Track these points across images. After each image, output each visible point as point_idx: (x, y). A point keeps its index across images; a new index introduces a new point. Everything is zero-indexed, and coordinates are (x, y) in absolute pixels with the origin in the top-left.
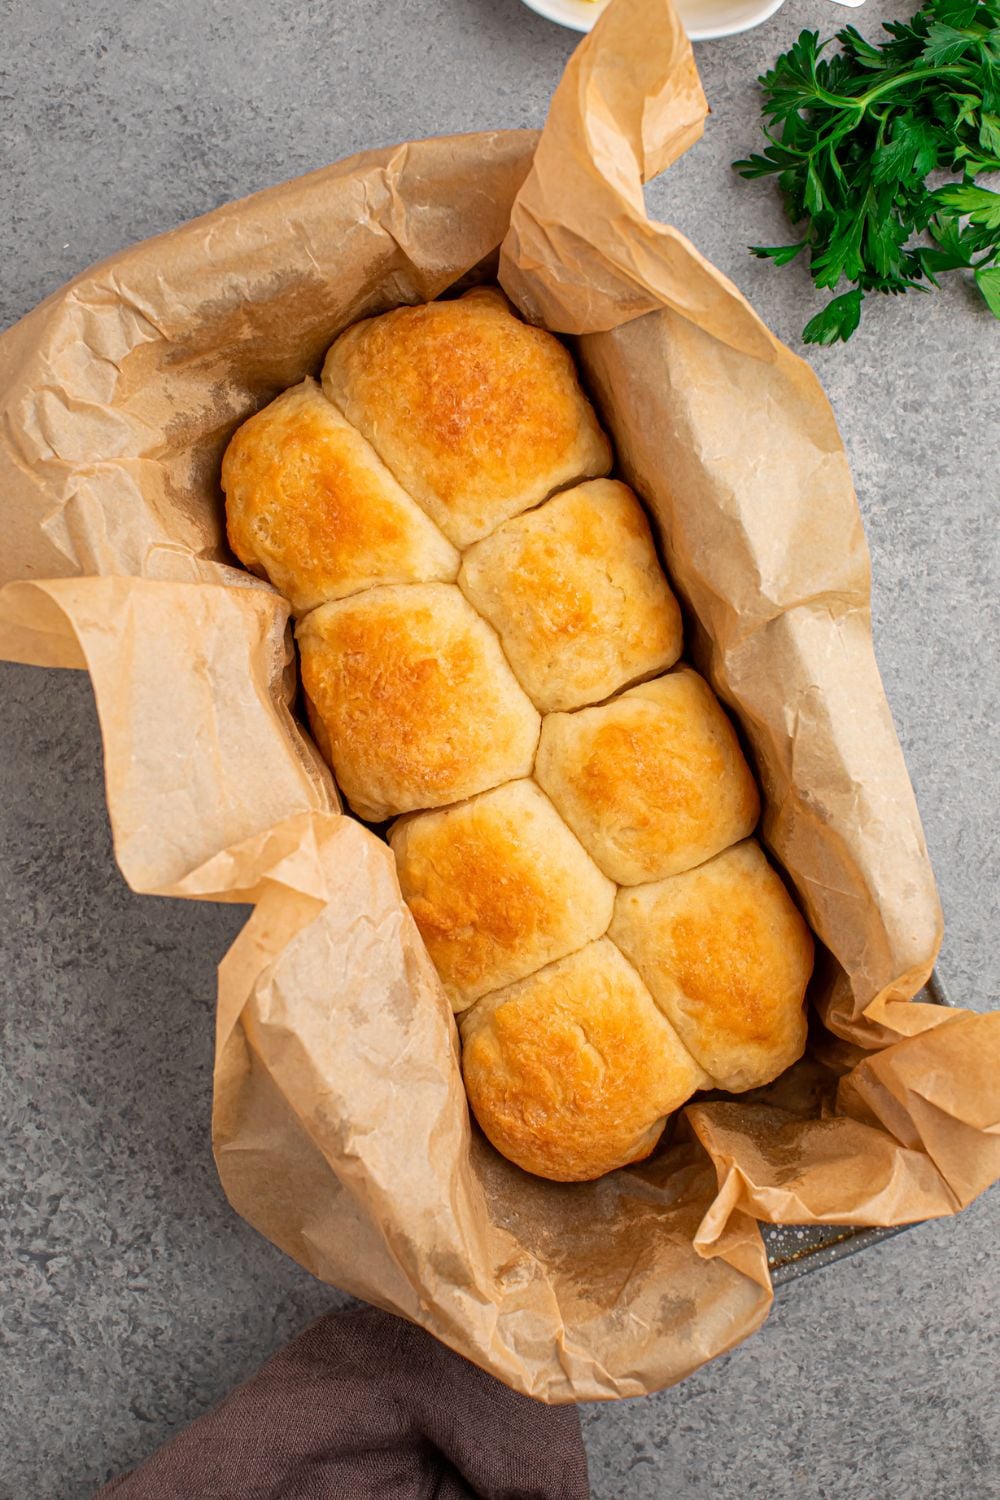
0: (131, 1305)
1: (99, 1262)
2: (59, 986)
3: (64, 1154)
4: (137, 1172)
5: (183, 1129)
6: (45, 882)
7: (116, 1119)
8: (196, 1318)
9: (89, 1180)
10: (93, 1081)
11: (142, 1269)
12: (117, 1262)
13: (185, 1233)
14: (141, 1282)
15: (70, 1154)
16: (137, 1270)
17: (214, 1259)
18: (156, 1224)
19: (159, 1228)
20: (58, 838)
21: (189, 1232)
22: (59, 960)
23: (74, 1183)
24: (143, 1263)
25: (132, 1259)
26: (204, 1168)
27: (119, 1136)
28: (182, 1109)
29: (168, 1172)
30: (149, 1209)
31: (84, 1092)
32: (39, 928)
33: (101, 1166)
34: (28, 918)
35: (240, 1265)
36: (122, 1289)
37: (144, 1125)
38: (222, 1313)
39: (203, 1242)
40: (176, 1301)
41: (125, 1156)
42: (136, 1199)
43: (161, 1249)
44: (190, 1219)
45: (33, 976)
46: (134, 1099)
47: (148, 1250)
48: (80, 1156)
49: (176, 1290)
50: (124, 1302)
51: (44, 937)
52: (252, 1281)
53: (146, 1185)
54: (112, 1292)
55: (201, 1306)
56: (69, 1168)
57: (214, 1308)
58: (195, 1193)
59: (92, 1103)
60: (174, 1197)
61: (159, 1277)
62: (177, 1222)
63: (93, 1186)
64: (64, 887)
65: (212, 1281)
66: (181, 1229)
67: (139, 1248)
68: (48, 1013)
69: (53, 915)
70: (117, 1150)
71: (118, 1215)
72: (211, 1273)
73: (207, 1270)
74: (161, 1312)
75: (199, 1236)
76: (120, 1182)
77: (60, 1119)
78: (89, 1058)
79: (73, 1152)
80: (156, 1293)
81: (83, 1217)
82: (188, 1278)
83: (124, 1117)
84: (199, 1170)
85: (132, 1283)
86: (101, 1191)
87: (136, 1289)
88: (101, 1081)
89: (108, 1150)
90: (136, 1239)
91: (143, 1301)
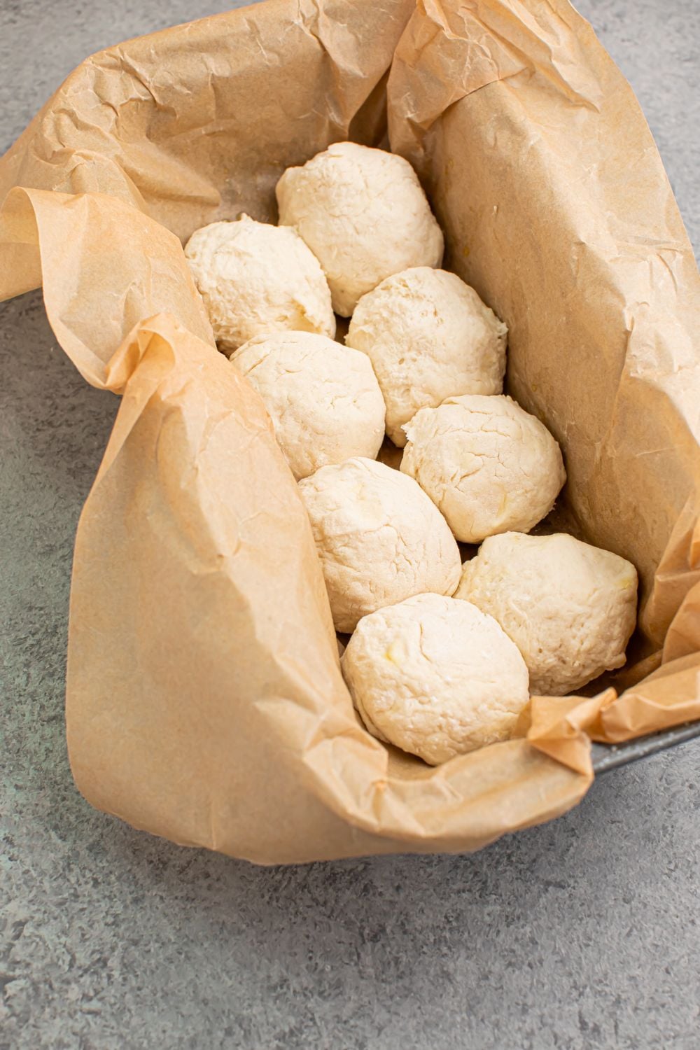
0: (83, 1028)
1: (56, 985)
2: (42, 737)
3: (33, 883)
4: (98, 901)
5: (145, 862)
6: (38, 652)
7: (84, 853)
8: (146, 1042)
9: (54, 908)
10: (65, 819)
11: (97, 993)
12: (73, 985)
13: (140, 959)
14: (95, 1005)
15: (38, 884)
16: (92, 993)
17: (167, 984)
18: (113, 949)
19: (116, 953)
20: (53, 619)
21: (144, 958)
22: (44, 715)
23: (38, 910)
24: (97, 987)
25: (88, 983)
26: (161, 898)
27: (84, 868)
28: (145, 844)
29: (128, 902)
30: (108, 936)
31: (56, 828)
32: (30, 689)
33: (66, 895)
34: (21, 680)
35: (191, 990)
36: (75, 1012)
37: (109, 859)
38: (171, 1037)
39: (157, 968)
40: (127, 1024)
41: (89, 886)
42: (96, 925)
43: (116, 974)
44: (146, 945)
45: (21, 728)
46: (102, 835)
47: (104, 975)
48: (46, 886)
49: (128, 1014)
50: (76, 1024)
51: (33, 696)
52: (202, 1005)
53: (107, 913)
54: (65, 1014)
55: (151, 1029)
56: (36, 896)
57: (164, 1032)
58: (152, 922)
59: (63, 838)
60: (132, 924)
61: (113, 1001)
62: (133, 948)
63: (56, 914)
64: (55, 657)
65: (163, 1005)
66: (137, 954)
67: (95, 973)
68: (31, 759)
69: (43, 679)
70: (82, 880)
71: (78, 941)
72: (162, 997)
73: (159, 994)
74: (112, 1035)
75: (153, 961)
76: (83, 910)
77: (31, 852)
78: (64, 799)
79: (41, 882)
80: (108, 1017)
81: (45, 942)
82: (140, 1001)
83: (91, 851)
84: (158, 899)
85: (86, 1006)
86: (64, 917)
87: (90, 1012)
88: (72, 818)
89: (73, 880)
90: (93, 964)
91: (95, 1024)
